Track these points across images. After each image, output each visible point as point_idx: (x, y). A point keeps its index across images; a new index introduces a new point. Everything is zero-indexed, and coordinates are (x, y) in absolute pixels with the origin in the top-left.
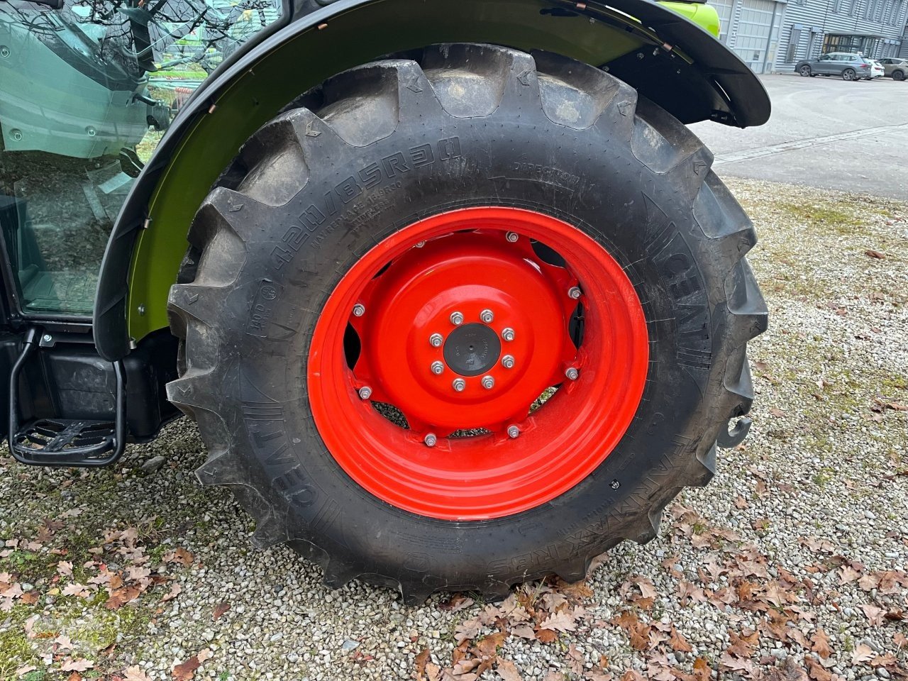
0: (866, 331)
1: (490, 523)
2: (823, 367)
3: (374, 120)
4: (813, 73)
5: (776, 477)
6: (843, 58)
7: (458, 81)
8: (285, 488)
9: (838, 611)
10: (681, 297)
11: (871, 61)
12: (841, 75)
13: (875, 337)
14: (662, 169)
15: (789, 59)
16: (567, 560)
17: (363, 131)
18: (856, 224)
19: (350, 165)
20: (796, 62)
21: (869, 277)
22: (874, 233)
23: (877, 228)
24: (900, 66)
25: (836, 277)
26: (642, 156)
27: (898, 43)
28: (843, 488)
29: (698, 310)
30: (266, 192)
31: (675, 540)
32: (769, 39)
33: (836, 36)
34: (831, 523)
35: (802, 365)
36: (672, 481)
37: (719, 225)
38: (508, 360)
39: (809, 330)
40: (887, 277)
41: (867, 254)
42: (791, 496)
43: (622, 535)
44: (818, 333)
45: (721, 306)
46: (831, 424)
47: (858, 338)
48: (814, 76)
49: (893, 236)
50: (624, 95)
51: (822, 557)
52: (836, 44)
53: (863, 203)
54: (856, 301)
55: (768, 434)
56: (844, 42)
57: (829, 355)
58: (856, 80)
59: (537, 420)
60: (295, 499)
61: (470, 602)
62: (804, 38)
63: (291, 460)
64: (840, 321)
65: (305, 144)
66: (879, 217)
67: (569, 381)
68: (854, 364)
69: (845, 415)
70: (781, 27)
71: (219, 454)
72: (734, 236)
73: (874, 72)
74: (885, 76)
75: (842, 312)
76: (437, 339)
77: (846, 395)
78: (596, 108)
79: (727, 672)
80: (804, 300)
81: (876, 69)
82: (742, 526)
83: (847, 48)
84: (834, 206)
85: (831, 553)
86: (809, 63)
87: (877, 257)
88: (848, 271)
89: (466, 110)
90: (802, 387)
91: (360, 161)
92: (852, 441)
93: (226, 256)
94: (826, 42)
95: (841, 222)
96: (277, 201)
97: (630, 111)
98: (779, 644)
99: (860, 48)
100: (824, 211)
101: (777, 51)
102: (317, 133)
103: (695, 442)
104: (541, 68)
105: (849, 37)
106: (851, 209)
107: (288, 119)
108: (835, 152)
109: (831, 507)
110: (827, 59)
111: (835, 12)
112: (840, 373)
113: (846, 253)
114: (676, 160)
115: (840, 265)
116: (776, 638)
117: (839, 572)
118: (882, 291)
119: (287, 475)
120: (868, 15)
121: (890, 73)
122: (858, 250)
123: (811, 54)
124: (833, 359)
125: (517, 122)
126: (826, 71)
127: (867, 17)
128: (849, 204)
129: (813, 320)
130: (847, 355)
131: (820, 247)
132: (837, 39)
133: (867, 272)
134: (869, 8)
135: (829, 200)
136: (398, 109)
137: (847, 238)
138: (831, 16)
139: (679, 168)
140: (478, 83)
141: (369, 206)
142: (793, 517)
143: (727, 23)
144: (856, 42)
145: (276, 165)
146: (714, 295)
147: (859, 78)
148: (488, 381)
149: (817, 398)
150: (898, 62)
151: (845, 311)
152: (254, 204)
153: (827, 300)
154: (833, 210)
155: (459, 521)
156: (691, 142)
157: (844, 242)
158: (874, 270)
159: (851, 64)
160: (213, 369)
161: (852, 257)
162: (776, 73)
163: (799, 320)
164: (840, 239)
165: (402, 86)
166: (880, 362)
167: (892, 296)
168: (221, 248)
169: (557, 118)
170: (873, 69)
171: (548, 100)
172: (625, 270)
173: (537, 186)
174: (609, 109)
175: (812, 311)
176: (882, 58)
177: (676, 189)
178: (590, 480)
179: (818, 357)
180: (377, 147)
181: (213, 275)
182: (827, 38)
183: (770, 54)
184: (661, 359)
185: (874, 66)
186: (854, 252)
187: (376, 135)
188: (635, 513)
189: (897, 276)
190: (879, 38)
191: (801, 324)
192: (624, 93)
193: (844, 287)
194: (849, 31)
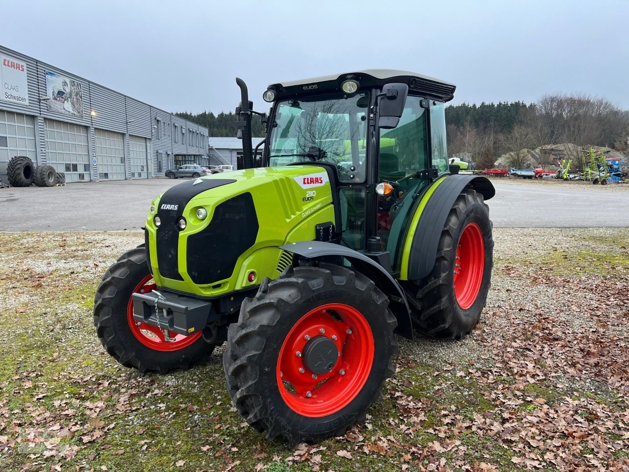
4: (176, 176)
6: (190, 168)
15: (160, 169)
20: (164, 170)
27: (208, 157)
32: (147, 159)
33: (179, 155)
48: (176, 178)
52: (181, 159)
56: (184, 158)
62: (164, 157)
70: (152, 152)
86: (173, 171)
91: (465, 215)
93: (448, 241)
94: (175, 159)
99: (195, 161)
101: (153, 164)
110: (181, 169)
111: (176, 142)
123: (169, 166)
126: (184, 175)
127: (191, 144)
134: (191, 140)
138: (175, 145)
152: (453, 228)
160: (448, 272)
162: (155, 178)
180: (466, 212)
181: (447, 247)
182: (175, 157)
183: (149, 168)
187: (464, 209)
194: (184, 153)
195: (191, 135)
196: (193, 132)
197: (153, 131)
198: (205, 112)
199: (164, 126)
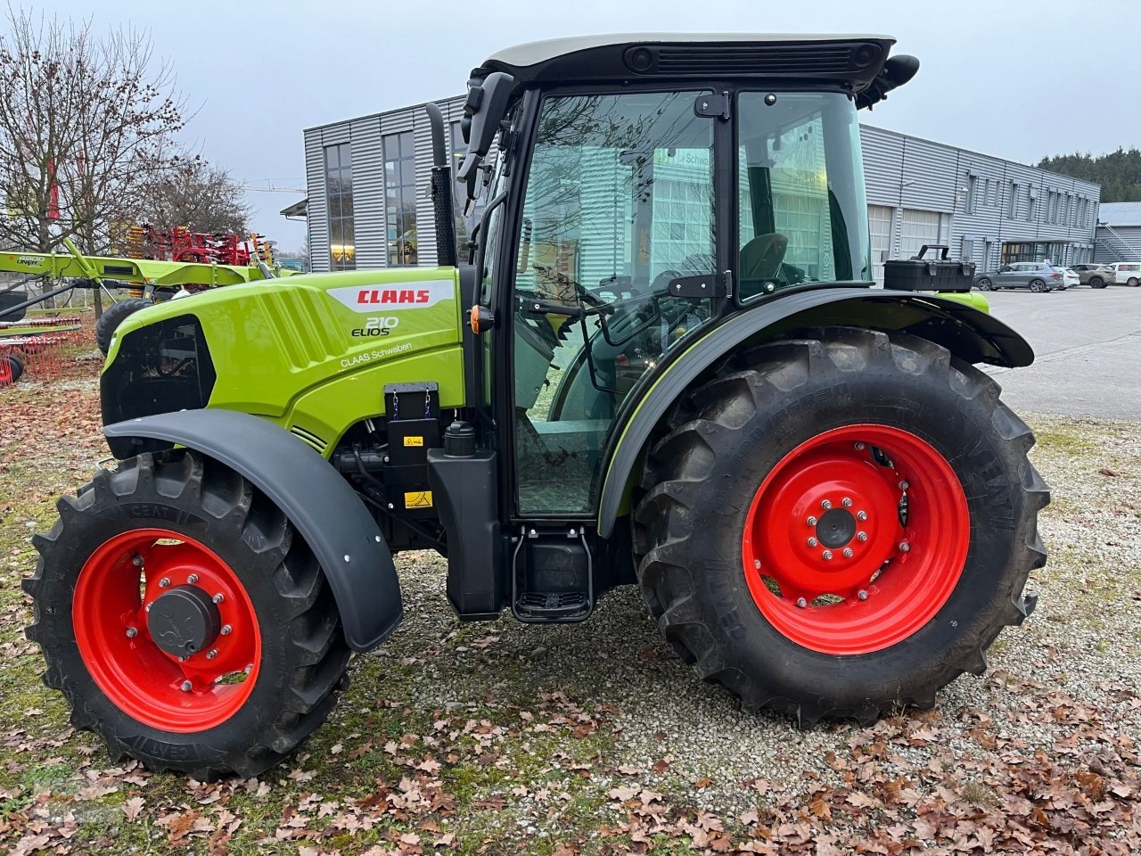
0: (1115, 539)
1: (862, 656)
2: (1082, 569)
3: (794, 375)
4: (994, 287)
5: (1063, 646)
6: (1028, 269)
7: (841, 350)
8: (726, 625)
9: (1134, 724)
10: (988, 480)
11: (1061, 270)
12: (1028, 287)
13: (1125, 543)
14: (969, 396)
16: (922, 687)
17: (788, 382)
18: (1084, 445)
19: (782, 403)
21: (1108, 493)
22: (1104, 453)
23: (1106, 448)
24: (1097, 272)
25: (1075, 494)
26: (957, 389)
27: (1091, 246)
28: (1120, 651)
29: (1003, 488)
30: (728, 421)
31: (993, 689)
33: (1015, 244)
34: (1116, 674)
35: (1063, 567)
36: (996, 620)
37: (1009, 431)
38: (862, 534)
39: (1061, 540)
40: (1125, 492)
41: (1102, 472)
42: (1080, 658)
43: (962, 667)
44: (1071, 542)
45: (1018, 485)
46: (1100, 610)
47: (1109, 544)
48: (996, 290)
49: (1124, 456)
50: (943, 354)
51: (1113, 694)
52: (1017, 252)
53: (1086, 426)
54: (1100, 514)
55: (1048, 618)
56: (1026, 249)
57: (1086, 559)
58: (1047, 291)
59: (878, 587)
60: (733, 634)
61: (848, 727)
62: (978, 249)
63: (732, 604)
64: (1089, 532)
65: (754, 391)
66: (1105, 438)
67: (903, 552)
68: (1110, 565)
69: (1110, 603)
70: (950, 239)
71: (684, 600)
72: (1020, 437)
73: (1067, 282)
74: (1081, 284)
75: (1090, 525)
76: (813, 520)
77: (1108, 588)
78: (925, 363)
79: (1059, 757)
80: (1050, 516)
81: (1069, 277)
82: (1045, 679)
83: (1031, 256)
84: (1056, 429)
85: (1119, 690)
86: (989, 275)
87: (1111, 475)
88: (1085, 489)
89: (850, 367)
90: (1068, 584)
91: (788, 400)
92: (1119, 622)
93: (700, 461)
94: (1005, 252)
95: (1068, 444)
96: (736, 426)
97: (947, 362)
98: (1094, 742)
99: (1046, 255)
100: (1048, 434)
102: (761, 384)
103: (1010, 588)
104: (892, 340)
105: (1031, 244)
106: (1075, 431)
107: (743, 377)
108: (1043, 375)
109: (1114, 664)
110: (1009, 271)
111: (1011, 218)
112: (1099, 573)
113: (1080, 473)
114: (977, 391)
115: (1076, 484)
116: (1089, 739)
117: (1129, 701)
118: (1122, 505)
119: (729, 615)
120: (1050, 218)
121: (1087, 281)
122: (1092, 470)
123: (989, 266)
124: (1090, 562)
125: (880, 372)
126: (1010, 284)
127: (1049, 221)
128: (1071, 427)
129: (1063, 532)
130: (1102, 558)
131: (1053, 468)
132: (1018, 247)
133: (1104, 488)
134: (1050, 212)
135: (1051, 423)
136: (809, 368)
137: (1078, 460)
138: (1006, 223)
139: (980, 395)
140: (854, 350)
141: (791, 426)
142: (1085, 672)
143: (888, 239)
144: (1040, 249)
145: (734, 405)
146: (1012, 478)
147: (1051, 290)
148: (848, 551)
149: (1083, 591)
150: (1095, 268)
151: (1092, 523)
152: (721, 428)
153: (1072, 516)
154: (1057, 433)
155: (840, 656)
156: (984, 379)
157: (1074, 463)
158: (1111, 486)
159: (1038, 274)
160: (686, 538)
161: (1087, 476)
163: (1050, 533)
164: (1071, 460)
165: (812, 355)
166: (1133, 563)
167: (1132, 508)
168: (697, 457)
169: (903, 368)
170: (1065, 278)
171: (897, 358)
172: (950, 463)
173: (893, 410)
174: (934, 362)
175: (1060, 524)
176: (1074, 264)
177: (980, 408)
178: (934, 621)
179: (1076, 561)
180: (797, 392)
181: (692, 475)
182: (1005, 247)
184: (978, 525)
185: (1066, 274)
186: (1087, 471)
187: (796, 384)
188: (970, 647)
189: (1135, 491)
190: (1068, 242)
191: (1053, 535)
192: (943, 352)
193: (1085, 503)
194: (1030, 238)
195: (1052, 201)
196: (1059, 194)
197: (958, 199)
198: (1121, 151)
199: (986, 187)
